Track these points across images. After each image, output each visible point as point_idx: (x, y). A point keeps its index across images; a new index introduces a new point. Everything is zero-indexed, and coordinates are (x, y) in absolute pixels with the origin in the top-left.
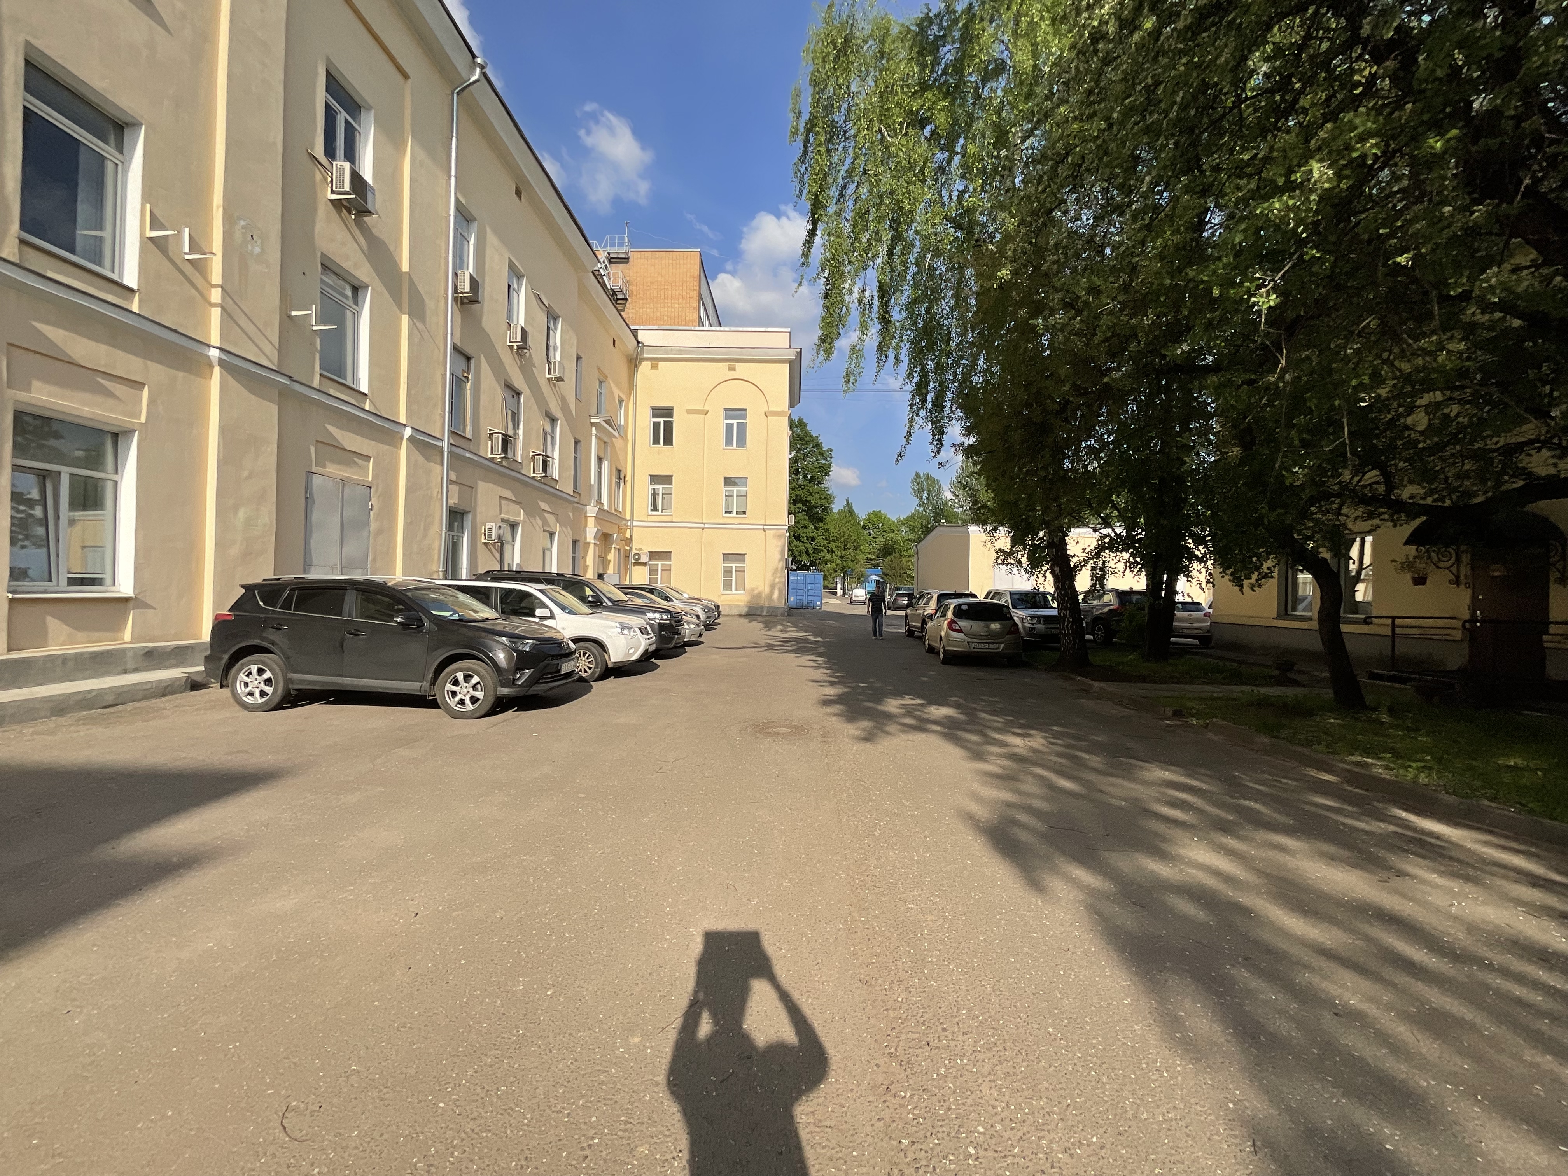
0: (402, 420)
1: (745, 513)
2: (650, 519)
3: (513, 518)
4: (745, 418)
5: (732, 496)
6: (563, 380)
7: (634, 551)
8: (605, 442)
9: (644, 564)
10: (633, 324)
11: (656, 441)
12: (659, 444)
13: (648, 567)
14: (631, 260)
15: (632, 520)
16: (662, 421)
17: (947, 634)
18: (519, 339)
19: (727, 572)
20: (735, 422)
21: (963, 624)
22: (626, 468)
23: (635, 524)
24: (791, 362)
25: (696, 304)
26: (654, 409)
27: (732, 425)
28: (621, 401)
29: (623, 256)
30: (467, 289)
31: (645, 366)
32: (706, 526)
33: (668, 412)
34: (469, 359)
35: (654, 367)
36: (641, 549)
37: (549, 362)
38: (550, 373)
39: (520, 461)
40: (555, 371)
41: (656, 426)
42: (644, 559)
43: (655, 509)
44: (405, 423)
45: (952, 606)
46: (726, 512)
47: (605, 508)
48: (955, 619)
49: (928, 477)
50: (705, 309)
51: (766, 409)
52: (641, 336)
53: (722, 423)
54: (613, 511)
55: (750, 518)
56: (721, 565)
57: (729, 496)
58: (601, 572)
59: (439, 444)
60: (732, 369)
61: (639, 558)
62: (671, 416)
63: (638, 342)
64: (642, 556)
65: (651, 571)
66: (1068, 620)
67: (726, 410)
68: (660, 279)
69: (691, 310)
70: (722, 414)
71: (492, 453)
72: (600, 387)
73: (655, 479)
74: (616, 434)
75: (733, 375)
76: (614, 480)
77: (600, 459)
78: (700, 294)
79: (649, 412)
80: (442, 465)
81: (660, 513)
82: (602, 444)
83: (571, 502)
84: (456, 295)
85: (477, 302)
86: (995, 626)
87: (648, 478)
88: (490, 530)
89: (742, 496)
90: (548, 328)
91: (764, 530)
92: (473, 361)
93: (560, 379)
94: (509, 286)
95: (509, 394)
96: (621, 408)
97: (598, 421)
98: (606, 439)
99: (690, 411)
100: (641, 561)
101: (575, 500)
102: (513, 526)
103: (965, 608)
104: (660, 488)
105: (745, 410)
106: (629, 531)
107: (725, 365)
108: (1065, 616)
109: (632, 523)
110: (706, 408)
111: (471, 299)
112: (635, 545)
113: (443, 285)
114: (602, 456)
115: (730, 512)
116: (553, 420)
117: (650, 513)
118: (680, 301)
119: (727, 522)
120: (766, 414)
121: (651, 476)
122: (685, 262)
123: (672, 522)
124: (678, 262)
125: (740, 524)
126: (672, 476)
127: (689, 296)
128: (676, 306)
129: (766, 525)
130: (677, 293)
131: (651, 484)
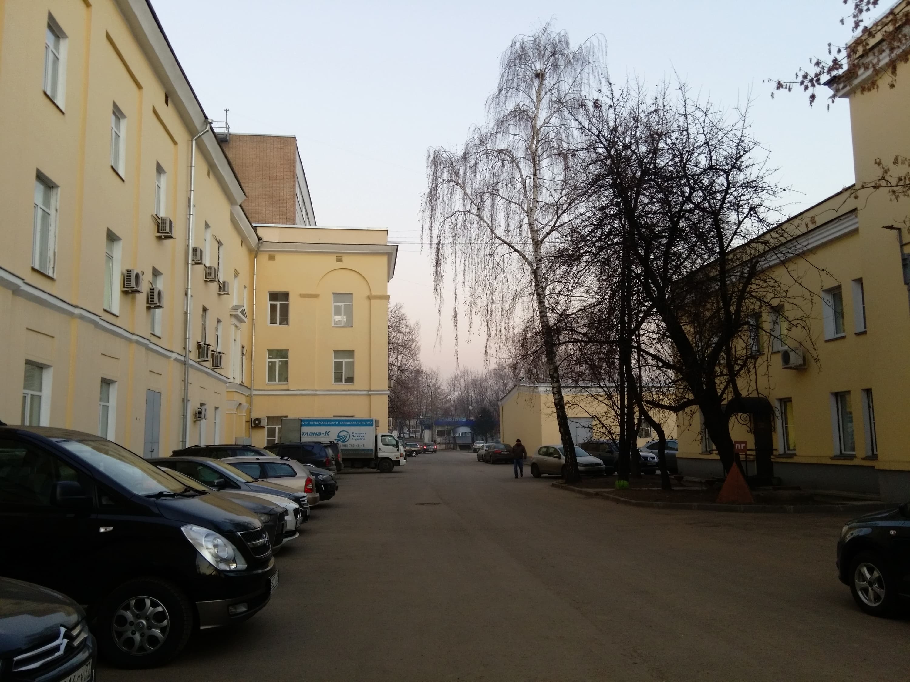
1: (353, 381)
2: (268, 388)
4: (351, 300)
5: (341, 367)
7: (254, 417)
9: (263, 427)
10: (254, 223)
11: (273, 320)
12: (276, 323)
13: (266, 430)
15: (252, 389)
16: (278, 303)
20: (342, 304)
22: (247, 344)
23: (255, 392)
24: (389, 255)
26: (271, 293)
27: (340, 306)
31: (263, 258)
32: (318, 393)
33: (285, 296)
35: (272, 258)
36: (260, 415)
37: (219, 282)
38: (219, 291)
41: (273, 308)
42: (264, 423)
43: (272, 379)
46: (336, 381)
47: (239, 382)
51: (369, 294)
52: (260, 232)
53: (332, 304)
55: (357, 384)
60: (339, 260)
61: (259, 423)
62: (287, 299)
63: (260, 239)
64: (261, 420)
65: (269, 432)
67: (334, 293)
70: (332, 297)
71: (199, 358)
73: (272, 353)
74: (246, 320)
75: (340, 265)
76: (241, 356)
79: (268, 297)
81: (277, 382)
87: (266, 352)
89: (351, 366)
91: (369, 395)
97: (236, 313)
98: (238, 324)
99: (303, 296)
100: (262, 425)
104: (278, 361)
105: (352, 294)
107: (334, 257)
109: (252, 392)
110: (318, 293)
112: (255, 411)
114: (235, 338)
117: (267, 382)
118: (278, 181)
119: (337, 389)
120: (369, 298)
121: (269, 351)
122: (282, 145)
123: (288, 390)
124: (275, 146)
125: (349, 391)
126: (288, 350)
127: (285, 177)
128: (274, 185)
129: (370, 391)
130: (275, 173)
131: (269, 358)
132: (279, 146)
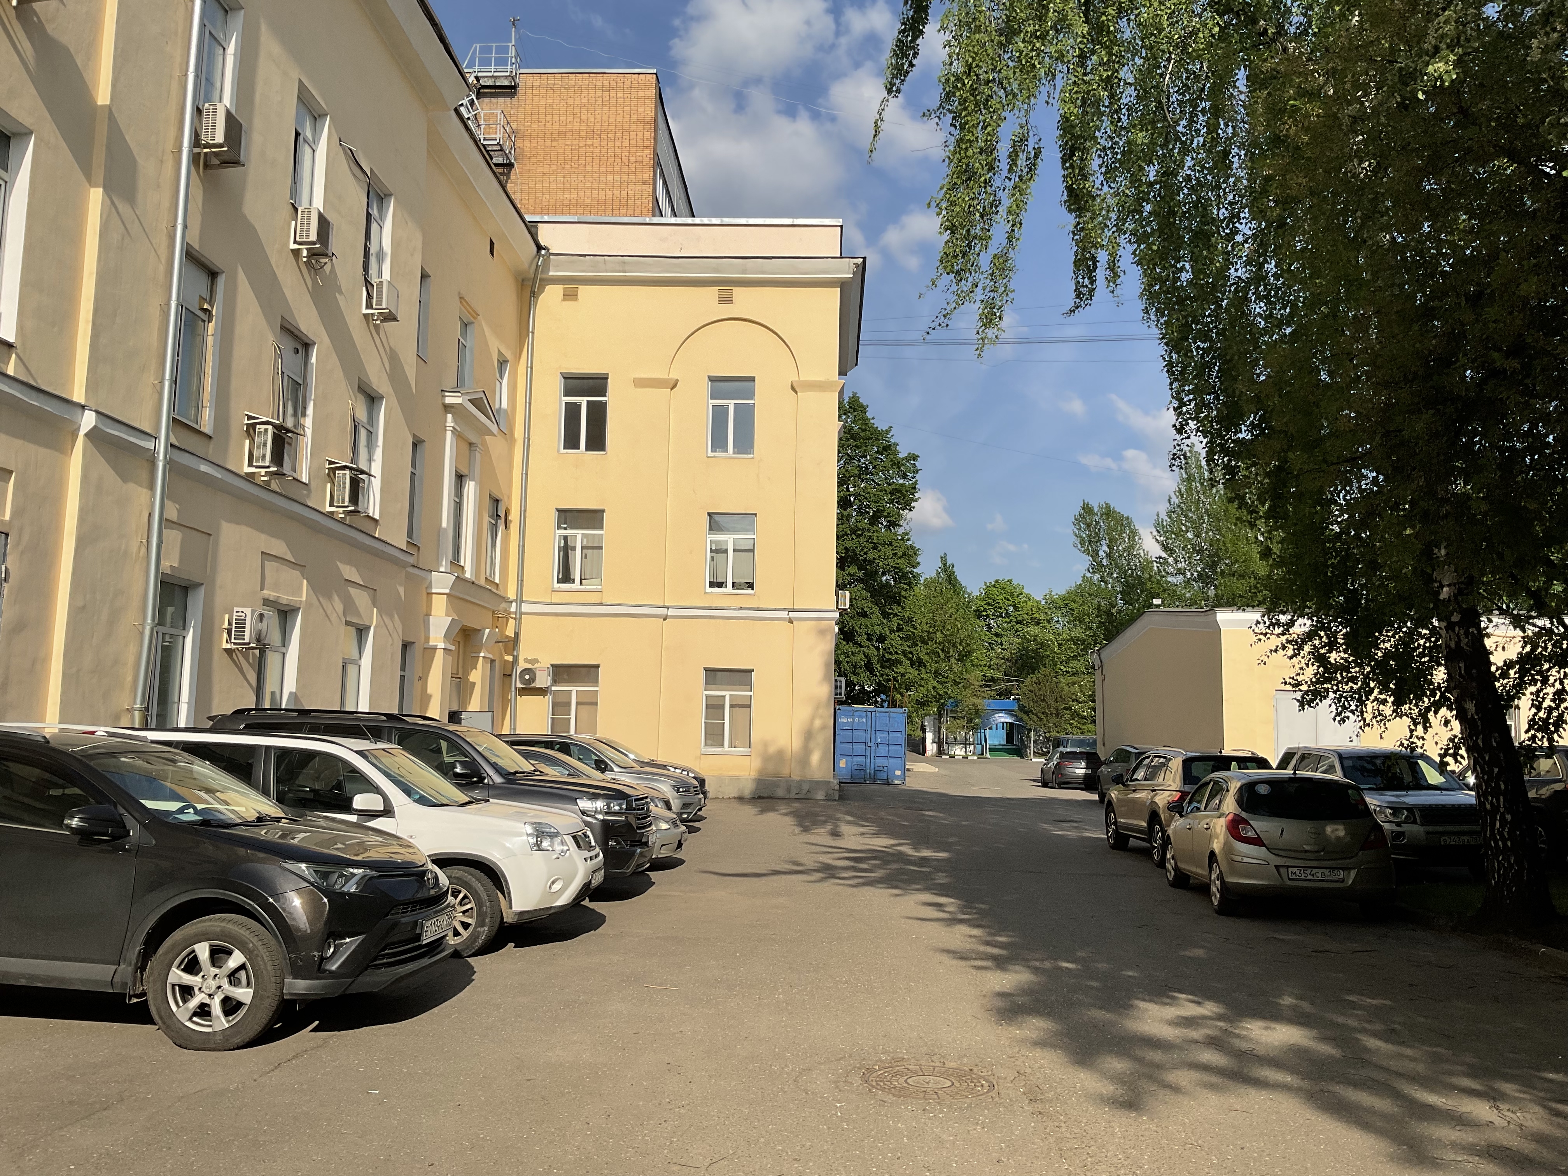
0: (78, 395)
1: (751, 586)
2: (556, 598)
3: (285, 598)
4: (751, 395)
5: (726, 551)
6: (395, 319)
7: (522, 665)
8: (471, 444)
9: (542, 691)
10: (528, 213)
11: (571, 442)
12: (577, 447)
13: (549, 698)
14: (521, 90)
15: (520, 601)
16: (583, 401)
17: (1228, 849)
18: (313, 237)
19: (714, 708)
20: (731, 404)
21: (1260, 825)
22: (509, 497)
23: (525, 608)
24: (843, 285)
25: (648, 175)
26: (567, 377)
27: (725, 409)
28: (502, 363)
29: (506, 83)
30: (220, 138)
31: (551, 295)
32: (671, 612)
33: (598, 383)
34: (213, 275)
35: (570, 296)
36: (536, 661)
37: (368, 283)
38: (369, 306)
39: (305, 479)
40: (379, 302)
41: (572, 412)
42: (543, 680)
43: (566, 577)
44: (83, 402)
45: (1234, 786)
46: (712, 585)
47: (468, 575)
48: (1244, 815)
49: (1108, 513)
50: (665, 182)
51: (795, 378)
52: (545, 235)
53: (704, 405)
54: (482, 582)
55: (762, 594)
56: (700, 694)
57: (718, 551)
58: (455, 708)
59: (150, 445)
60: (726, 299)
61: (533, 679)
62: (603, 392)
63: (539, 248)
64: (538, 674)
65: (555, 705)
66: (1503, 820)
67: (712, 379)
68: (576, 126)
69: (639, 186)
70: (706, 387)
71: (250, 464)
72: (464, 333)
73: (568, 517)
74: (494, 428)
75: (727, 310)
76: (486, 519)
77: (460, 479)
78: (656, 155)
79: (559, 384)
80: (152, 486)
81: (576, 585)
82: (465, 447)
83: (403, 565)
84: (197, 150)
85: (237, 163)
86: (1335, 831)
87: (554, 515)
88: (241, 623)
89: (745, 551)
90: (369, 215)
91: (791, 622)
92: (221, 281)
93: (390, 317)
94: (297, 134)
95: (288, 345)
96: (501, 377)
97: (459, 401)
98: (473, 438)
99: (640, 383)
100: (538, 684)
101: (411, 560)
102: (286, 614)
103: (1263, 790)
104: (578, 536)
105: (753, 379)
106: (511, 622)
107: (714, 291)
108: (1495, 809)
109: (519, 607)
110: (673, 376)
111: (225, 158)
112: (526, 653)
113: (172, 133)
114: (464, 471)
115: (720, 585)
116: (372, 399)
117: (557, 586)
118: (617, 168)
119: (714, 605)
120: (793, 388)
121: (559, 511)
122: (628, 92)
123: (601, 604)
124: (613, 93)
125: (741, 609)
126: (603, 511)
127: (633, 159)
128: (610, 177)
129: (794, 610)
130: (611, 153)
131: (559, 528)
132: (620, 94)
